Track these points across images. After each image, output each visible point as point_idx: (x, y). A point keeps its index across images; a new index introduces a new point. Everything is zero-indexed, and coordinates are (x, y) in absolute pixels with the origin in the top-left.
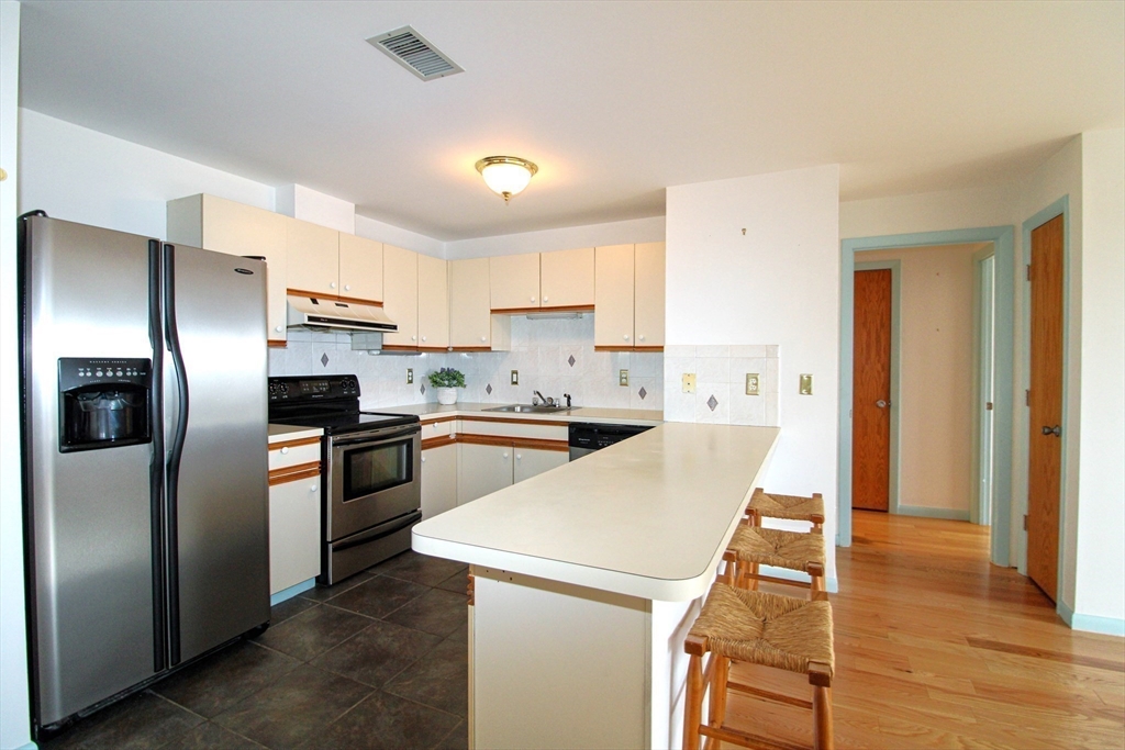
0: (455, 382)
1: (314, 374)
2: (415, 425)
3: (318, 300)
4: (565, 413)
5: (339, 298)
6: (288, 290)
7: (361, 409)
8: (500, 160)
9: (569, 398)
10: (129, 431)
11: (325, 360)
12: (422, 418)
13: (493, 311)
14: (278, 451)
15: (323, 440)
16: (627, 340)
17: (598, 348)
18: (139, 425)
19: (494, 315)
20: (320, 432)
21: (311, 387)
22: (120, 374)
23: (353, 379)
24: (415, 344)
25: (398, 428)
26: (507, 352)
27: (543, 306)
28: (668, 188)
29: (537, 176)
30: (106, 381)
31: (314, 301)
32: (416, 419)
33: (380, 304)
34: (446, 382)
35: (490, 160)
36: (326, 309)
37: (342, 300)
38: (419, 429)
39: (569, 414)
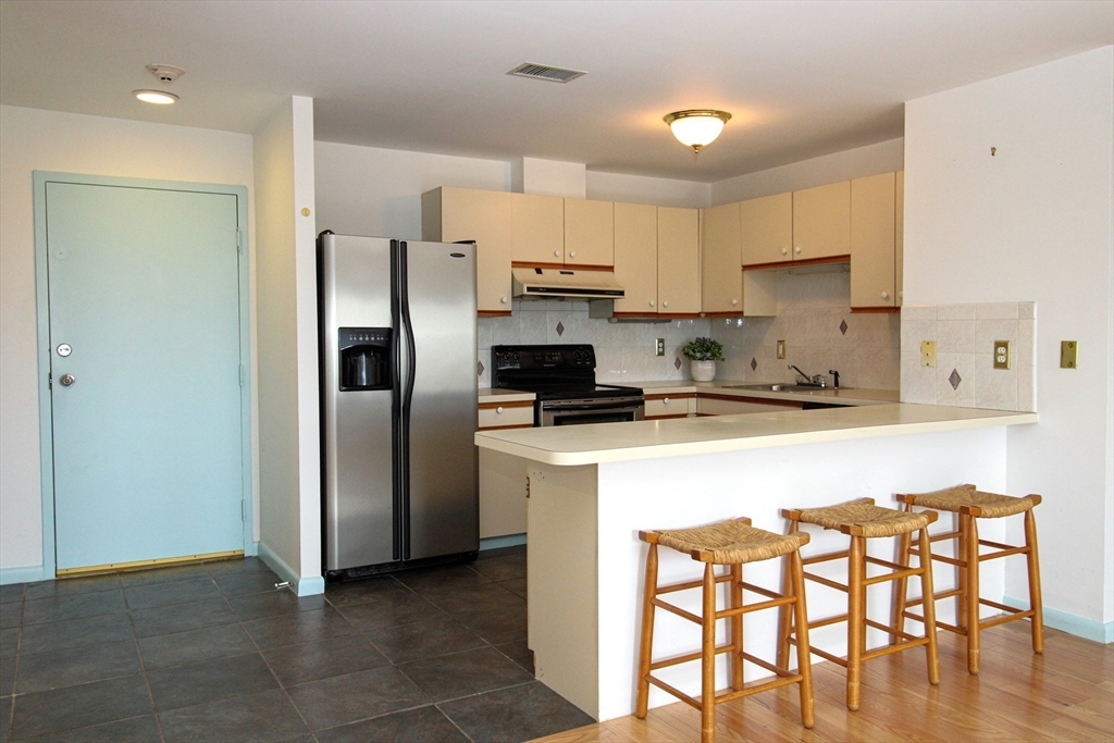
0: (709, 355)
1: (549, 343)
2: (637, 398)
3: (543, 270)
4: (833, 392)
5: (565, 266)
6: (513, 262)
7: (597, 382)
8: (686, 114)
9: (836, 374)
10: (379, 382)
11: (560, 329)
12: (646, 392)
13: (745, 268)
14: (494, 410)
15: (536, 404)
16: (887, 298)
17: (855, 310)
18: (385, 377)
19: (747, 273)
20: (532, 396)
21: (543, 357)
22: (373, 339)
23: (590, 348)
24: (655, 310)
25: (617, 400)
26: (773, 318)
27: (795, 259)
28: (906, 103)
29: (729, 122)
30: (365, 343)
31: (539, 271)
32: (639, 392)
33: (611, 269)
34: (698, 355)
35: (676, 116)
36: (552, 278)
37: (567, 268)
38: (642, 403)
39: (836, 394)
